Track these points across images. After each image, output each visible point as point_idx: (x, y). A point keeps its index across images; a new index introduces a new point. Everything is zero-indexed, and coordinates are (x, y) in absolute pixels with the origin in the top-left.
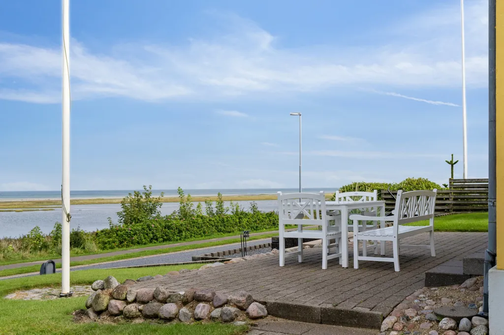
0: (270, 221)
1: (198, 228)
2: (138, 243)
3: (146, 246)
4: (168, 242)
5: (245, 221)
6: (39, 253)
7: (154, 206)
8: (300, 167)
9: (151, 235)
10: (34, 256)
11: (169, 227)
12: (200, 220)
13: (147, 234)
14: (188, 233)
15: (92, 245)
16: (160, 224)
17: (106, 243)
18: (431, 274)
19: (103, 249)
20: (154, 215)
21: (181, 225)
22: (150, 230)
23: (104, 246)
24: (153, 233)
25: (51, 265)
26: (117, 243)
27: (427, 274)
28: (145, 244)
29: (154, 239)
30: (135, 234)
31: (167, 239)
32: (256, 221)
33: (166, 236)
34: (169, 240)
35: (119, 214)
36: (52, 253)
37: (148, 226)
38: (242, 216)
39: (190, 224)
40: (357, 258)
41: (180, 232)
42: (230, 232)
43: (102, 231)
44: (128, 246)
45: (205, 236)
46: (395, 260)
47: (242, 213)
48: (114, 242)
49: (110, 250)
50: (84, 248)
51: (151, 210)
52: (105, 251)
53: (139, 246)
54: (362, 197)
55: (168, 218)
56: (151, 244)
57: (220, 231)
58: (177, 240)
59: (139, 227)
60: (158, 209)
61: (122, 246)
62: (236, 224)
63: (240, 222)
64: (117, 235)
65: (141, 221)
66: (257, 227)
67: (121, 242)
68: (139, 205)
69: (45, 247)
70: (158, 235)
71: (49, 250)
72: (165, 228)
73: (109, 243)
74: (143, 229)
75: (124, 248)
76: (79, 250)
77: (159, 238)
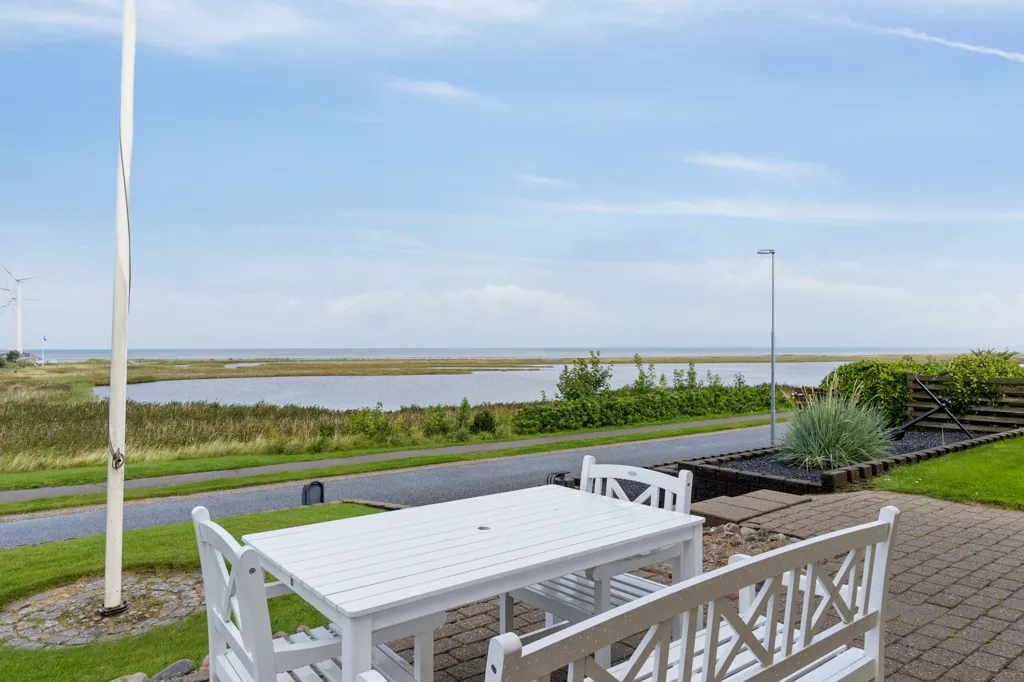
0: (762, 400)
1: (653, 408)
2: (567, 427)
3: (577, 431)
4: (608, 427)
5: (723, 400)
6: (436, 436)
7: (604, 376)
8: (773, 333)
9: (585, 418)
11: (611, 407)
12: (658, 398)
13: (580, 416)
14: (637, 416)
15: (505, 428)
16: (601, 402)
19: (520, 433)
20: (602, 389)
21: (629, 405)
22: (585, 411)
23: (522, 430)
24: (588, 415)
26: (539, 426)
28: (576, 428)
29: (589, 423)
30: (563, 416)
31: (606, 423)
32: (739, 400)
33: (607, 418)
34: (610, 424)
35: (558, 386)
36: (451, 438)
37: (583, 405)
38: (720, 393)
39: (643, 404)
41: (626, 414)
42: (699, 415)
44: (551, 431)
45: (662, 420)
47: (721, 389)
48: (534, 425)
49: (528, 436)
50: (494, 432)
51: (598, 383)
52: (522, 437)
53: (567, 432)
56: (585, 429)
57: (685, 413)
58: (621, 424)
59: (569, 405)
60: (607, 381)
61: (545, 431)
62: (710, 404)
63: (716, 401)
64: (541, 417)
66: (741, 408)
67: (545, 426)
68: (585, 378)
69: (444, 430)
70: (596, 417)
71: (449, 434)
72: (607, 408)
73: (528, 426)
74: (577, 409)
75: (547, 434)
76: (487, 434)
77: (597, 421)
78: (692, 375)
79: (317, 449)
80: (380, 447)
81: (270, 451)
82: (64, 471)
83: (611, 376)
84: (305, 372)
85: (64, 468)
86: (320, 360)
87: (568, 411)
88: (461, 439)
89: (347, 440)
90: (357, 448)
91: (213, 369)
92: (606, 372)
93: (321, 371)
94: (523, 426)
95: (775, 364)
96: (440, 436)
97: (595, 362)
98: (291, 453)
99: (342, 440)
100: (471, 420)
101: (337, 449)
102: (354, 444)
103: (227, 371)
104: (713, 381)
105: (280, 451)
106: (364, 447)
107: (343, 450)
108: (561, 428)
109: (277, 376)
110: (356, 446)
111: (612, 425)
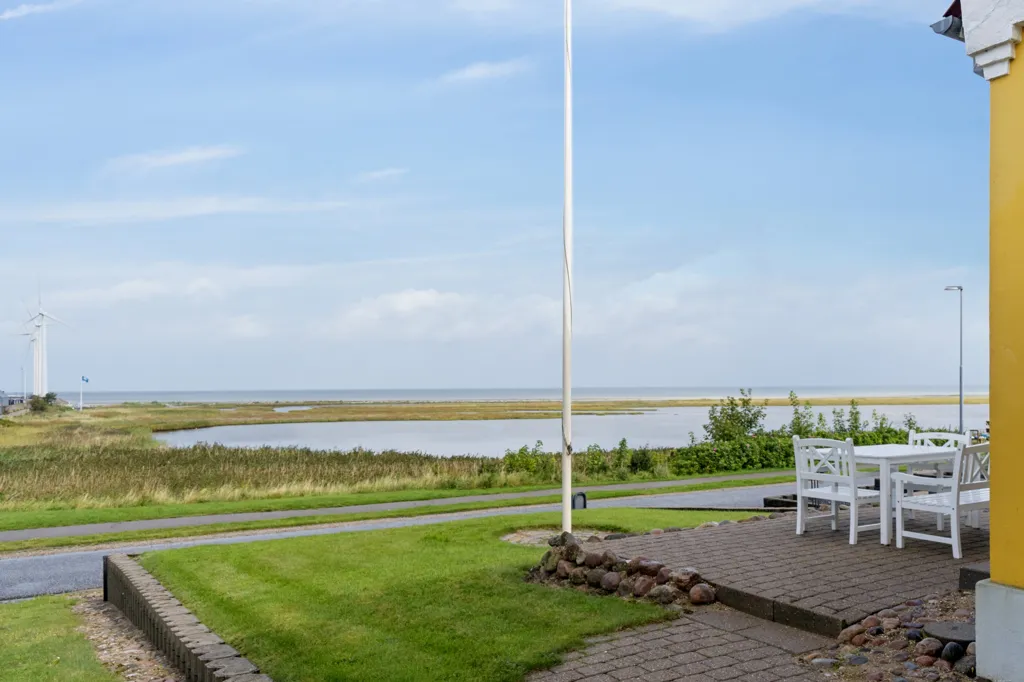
2: (726, 468)
3: (737, 472)
4: (768, 469)
6: (596, 475)
7: (756, 416)
8: (961, 369)
9: (745, 460)
10: (590, 479)
11: (771, 448)
13: (739, 457)
15: (663, 468)
16: (759, 443)
17: (682, 467)
18: (969, 571)
19: (678, 474)
20: (754, 430)
22: (744, 452)
23: (679, 470)
24: (747, 456)
25: (581, 498)
26: (697, 467)
27: (961, 570)
28: (735, 470)
29: (748, 464)
30: (722, 456)
31: (766, 465)
33: (767, 459)
34: (770, 466)
35: (705, 427)
36: (612, 476)
37: (742, 446)
38: (889, 435)
40: (901, 533)
43: (679, 450)
44: (711, 472)
46: (954, 541)
47: (890, 431)
48: (692, 466)
49: (687, 476)
50: (653, 472)
51: (751, 423)
52: (681, 477)
53: (727, 473)
54: (947, 441)
55: (771, 436)
56: (745, 471)
58: (782, 467)
59: (727, 445)
60: (760, 421)
61: (704, 472)
64: (698, 456)
65: (734, 439)
67: (702, 466)
68: (734, 417)
69: (604, 468)
70: (756, 458)
71: (609, 473)
72: (766, 449)
73: (686, 466)
74: (734, 449)
75: (706, 475)
76: (646, 474)
77: (756, 463)
78: (855, 416)
79: (487, 485)
80: (546, 484)
81: (442, 486)
84: (370, 416)
86: (379, 403)
87: (727, 451)
88: (622, 478)
89: (513, 477)
90: (524, 484)
91: (264, 412)
92: (759, 412)
93: (384, 415)
94: (681, 467)
95: (964, 406)
96: (600, 475)
98: (462, 488)
99: (509, 477)
100: (627, 460)
101: (505, 485)
102: (521, 480)
103: (280, 415)
104: (879, 422)
105: (452, 486)
106: (530, 484)
107: (511, 486)
108: (719, 468)
109: (340, 421)
110: (523, 482)
111: (772, 467)
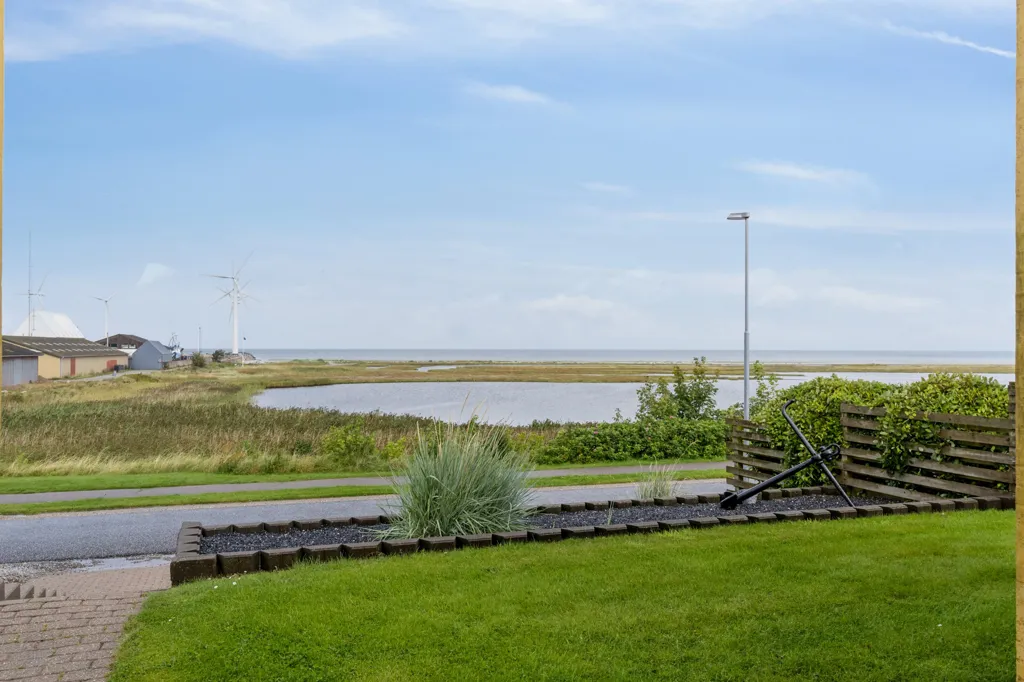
2: (607, 458)
9: (638, 447)
19: (541, 462)
23: (544, 458)
24: (645, 442)
29: (644, 453)
44: (584, 461)
49: (552, 466)
52: (543, 467)
56: (636, 461)
58: (694, 457)
61: (576, 461)
64: (575, 441)
67: (576, 455)
73: (554, 454)
75: (578, 465)
77: (655, 452)
80: (345, 471)
82: (20, 479)
83: (715, 390)
85: (20, 475)
87: (614, 437)
93: (510, 376)
94: (547, 454)
97: (699, 372)
108: (598, 458)
111: (677, 456)
